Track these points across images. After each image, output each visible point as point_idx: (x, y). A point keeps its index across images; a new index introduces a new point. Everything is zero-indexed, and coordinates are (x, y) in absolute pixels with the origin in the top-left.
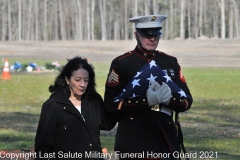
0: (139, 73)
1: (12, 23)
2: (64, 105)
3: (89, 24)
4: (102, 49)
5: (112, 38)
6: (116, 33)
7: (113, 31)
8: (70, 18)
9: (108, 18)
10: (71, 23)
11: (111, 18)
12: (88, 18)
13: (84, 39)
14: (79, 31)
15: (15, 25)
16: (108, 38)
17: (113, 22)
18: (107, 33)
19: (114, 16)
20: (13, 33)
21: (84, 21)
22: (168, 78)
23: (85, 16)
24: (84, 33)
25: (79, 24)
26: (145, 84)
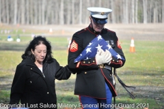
0: (90, 44)
1: (75, 11)
2: (31, 67)
3: (133, 11)
4: (144, 30)
5: (152, 21)
6: (155, 17)
7: (152, 16)
8: (119, 7)
9: (149, 6)
10: (119, 11)
11: (151, 6)
12: (133, 6)
13: (129, 22)
14: (126, 17)
15: (77, 12)
16: (148, 22)
17: (153, 9)
18: (148, 17)
19: (154, 4)
20: (76, 18)
21: (130, 8)
22: (110, 47)
23: (131, 4)
24: (129, 18)
25: (126, 11)
26: (95, 51)
